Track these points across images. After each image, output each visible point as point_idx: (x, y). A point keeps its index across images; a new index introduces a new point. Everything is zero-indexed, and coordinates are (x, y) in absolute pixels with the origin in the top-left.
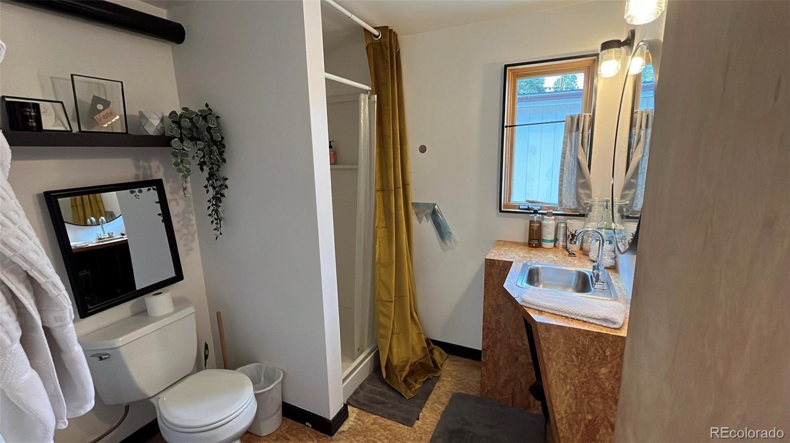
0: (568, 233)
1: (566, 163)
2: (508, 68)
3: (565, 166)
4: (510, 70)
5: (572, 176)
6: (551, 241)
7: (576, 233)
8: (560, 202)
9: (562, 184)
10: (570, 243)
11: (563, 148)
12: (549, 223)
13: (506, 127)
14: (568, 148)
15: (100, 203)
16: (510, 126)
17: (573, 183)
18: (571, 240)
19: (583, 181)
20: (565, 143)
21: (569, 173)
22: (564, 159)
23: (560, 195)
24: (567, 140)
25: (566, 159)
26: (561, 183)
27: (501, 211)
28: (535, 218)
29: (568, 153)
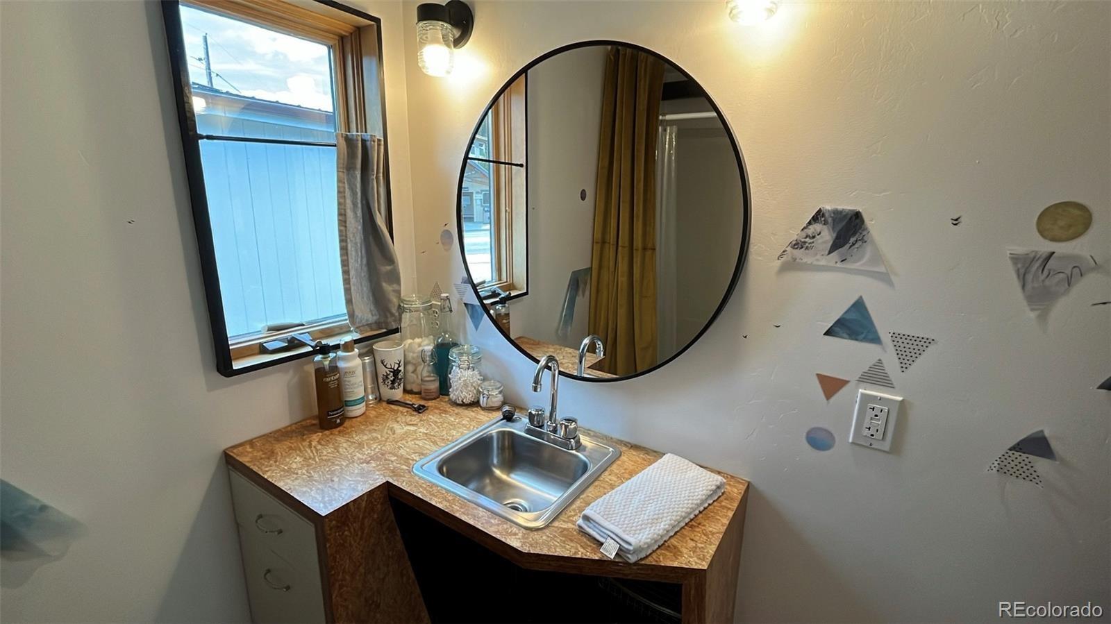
1: (350, 235)
3: (348, 240)
7: (399, 366)
8: (351, 315)
9: (349, 279)
11: (339, 204)
12: (352, 364)
14: (349, 202)
15: (598, 236)
19: (389, 268)
20: (341, 193)
22: (346, 227)
23: (349, 302)
24: (344, 188)
25: (348, 228)
26: (347, 277)
28: (326, 363)
29: (350, 214)
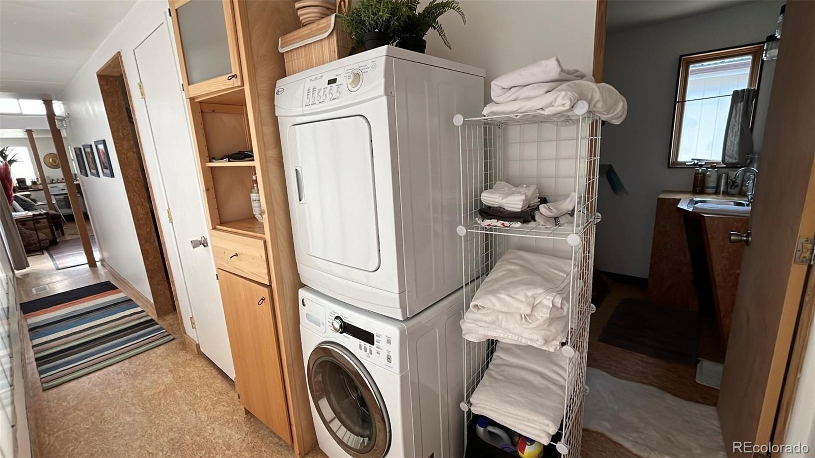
0: (729, 181)
1: (731, 127)
2: (683, 58)
3: (729, 129)
4: (684, 59)
5: (735, 136)
6: (713, 188)
8: (724, 158)
10: (731, 188)
12: (713, 174)
13: (678, 102)
14: (733, 115)
16: (680, 102)
17: (736, 143)
18: (732, 186)
21: (732, 135)
25: (730, 124)
27: (669, 167)
28: (700, 170)
29: (733, 119)
